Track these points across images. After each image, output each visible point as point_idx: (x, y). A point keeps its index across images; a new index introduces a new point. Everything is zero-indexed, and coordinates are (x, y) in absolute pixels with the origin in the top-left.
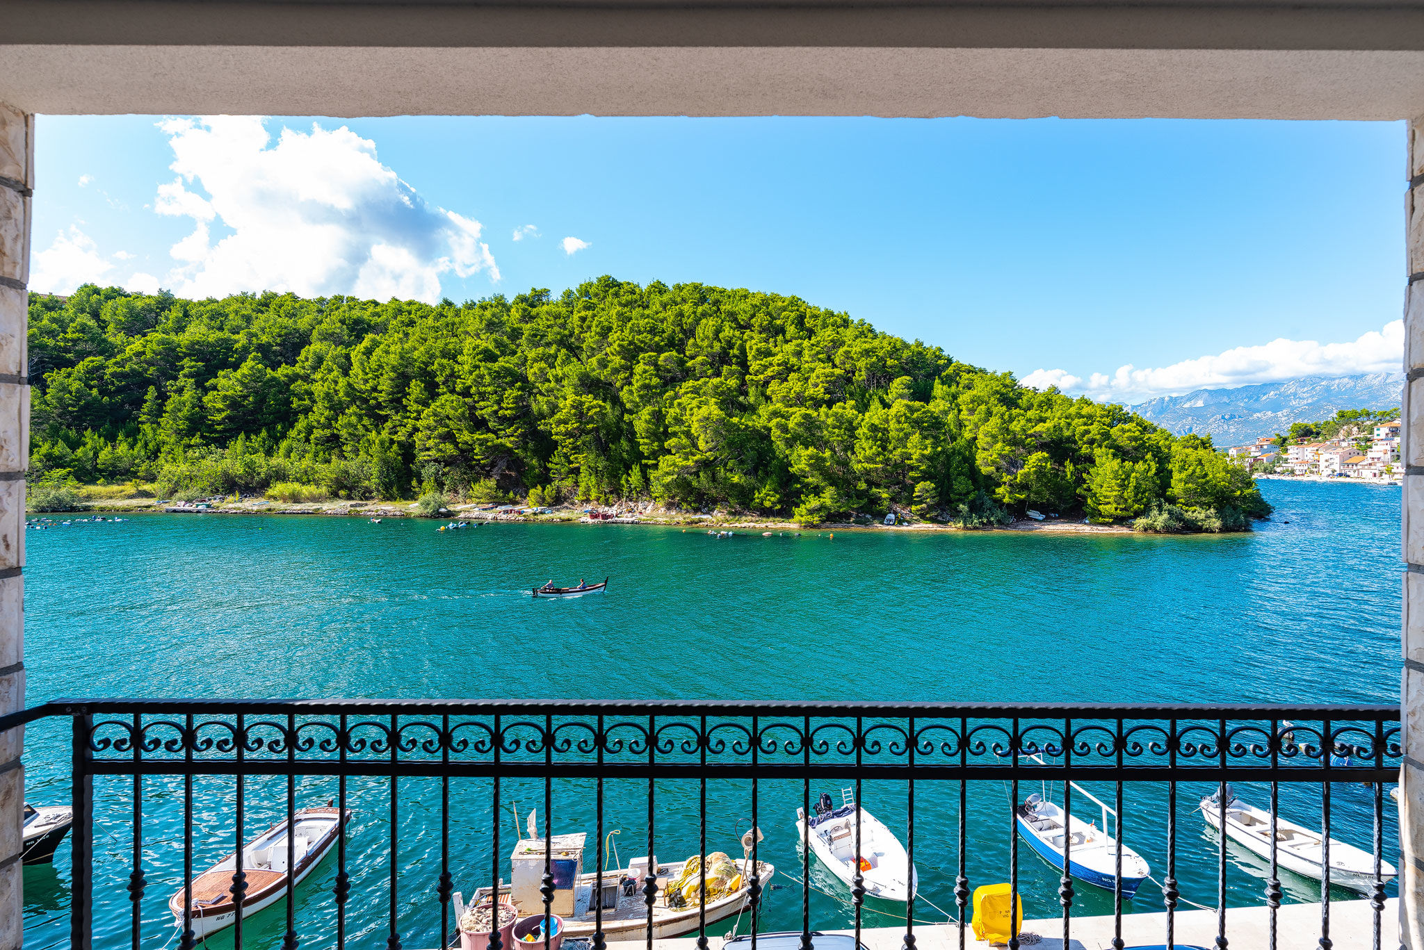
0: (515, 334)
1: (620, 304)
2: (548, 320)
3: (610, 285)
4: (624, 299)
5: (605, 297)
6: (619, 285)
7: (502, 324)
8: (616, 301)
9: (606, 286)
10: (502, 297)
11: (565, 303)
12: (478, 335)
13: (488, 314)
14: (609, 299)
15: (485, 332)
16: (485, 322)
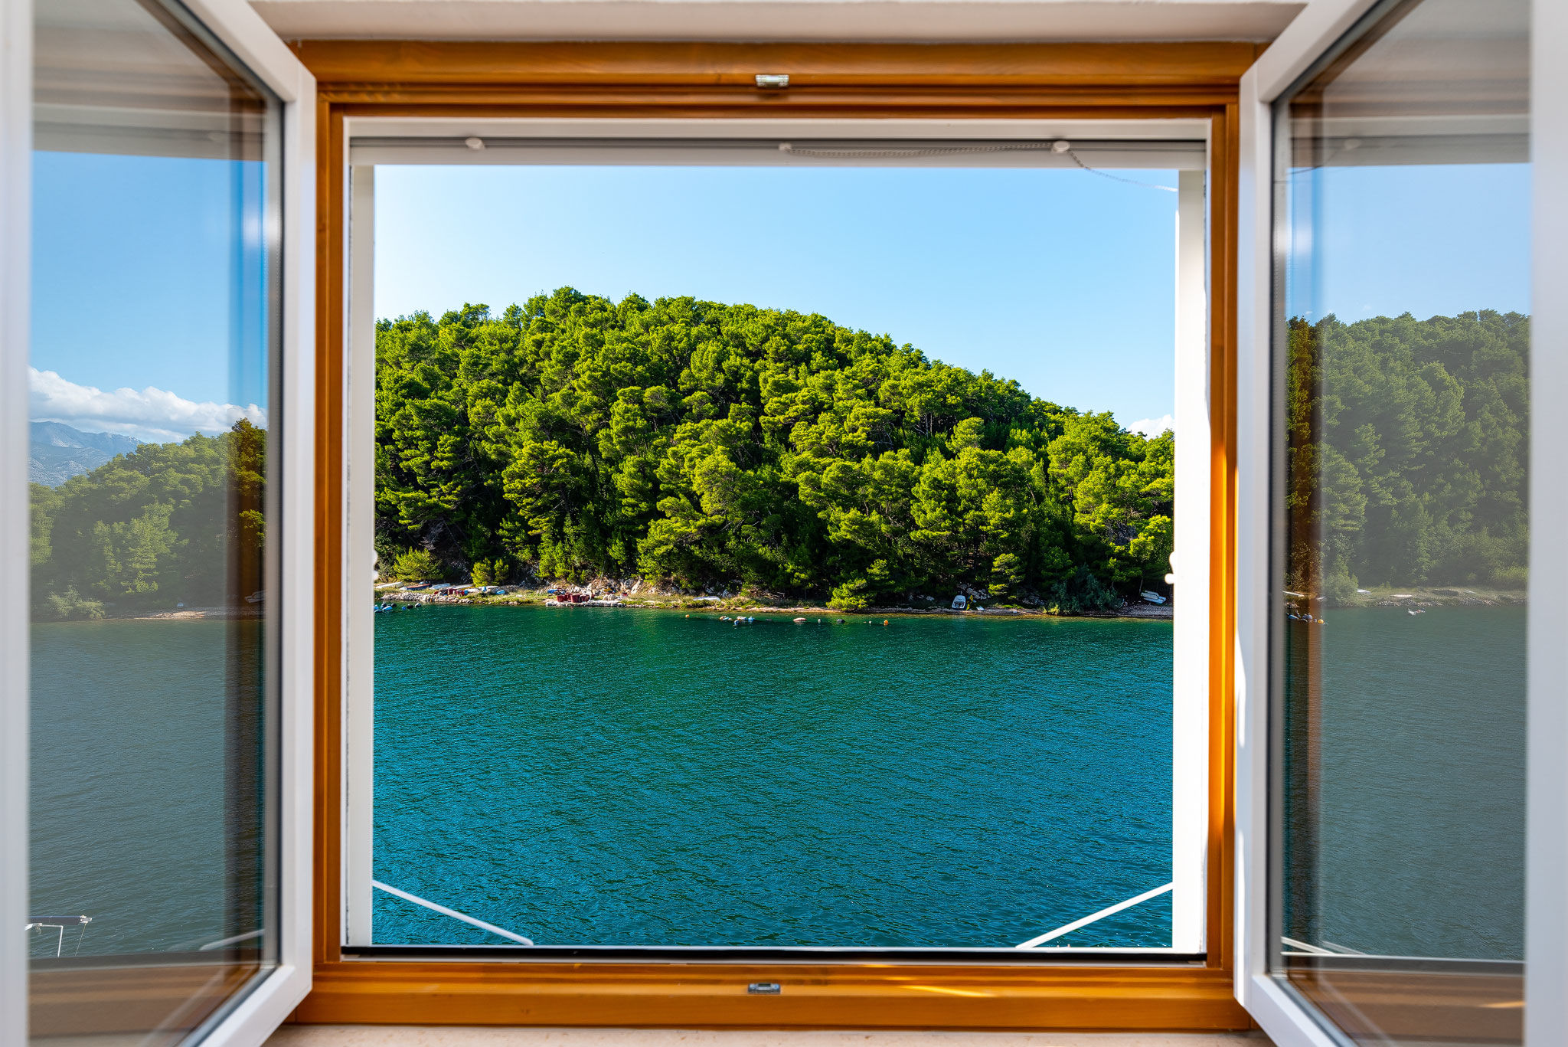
0: (448, 362)
1: (587, 324)
2: (491, 344)
3: (571, 299)
4: (591, 318)
5: (564, 316)
6: (584, 299)
7: (429, 350)
8: (581, 320)
9: (566, 301)
10: (426, 314)
11: (510, 323)
12: (398, 365)
13: (412, 336)
14: (572, 316)
15: (407, 359)
16: (407, 347)
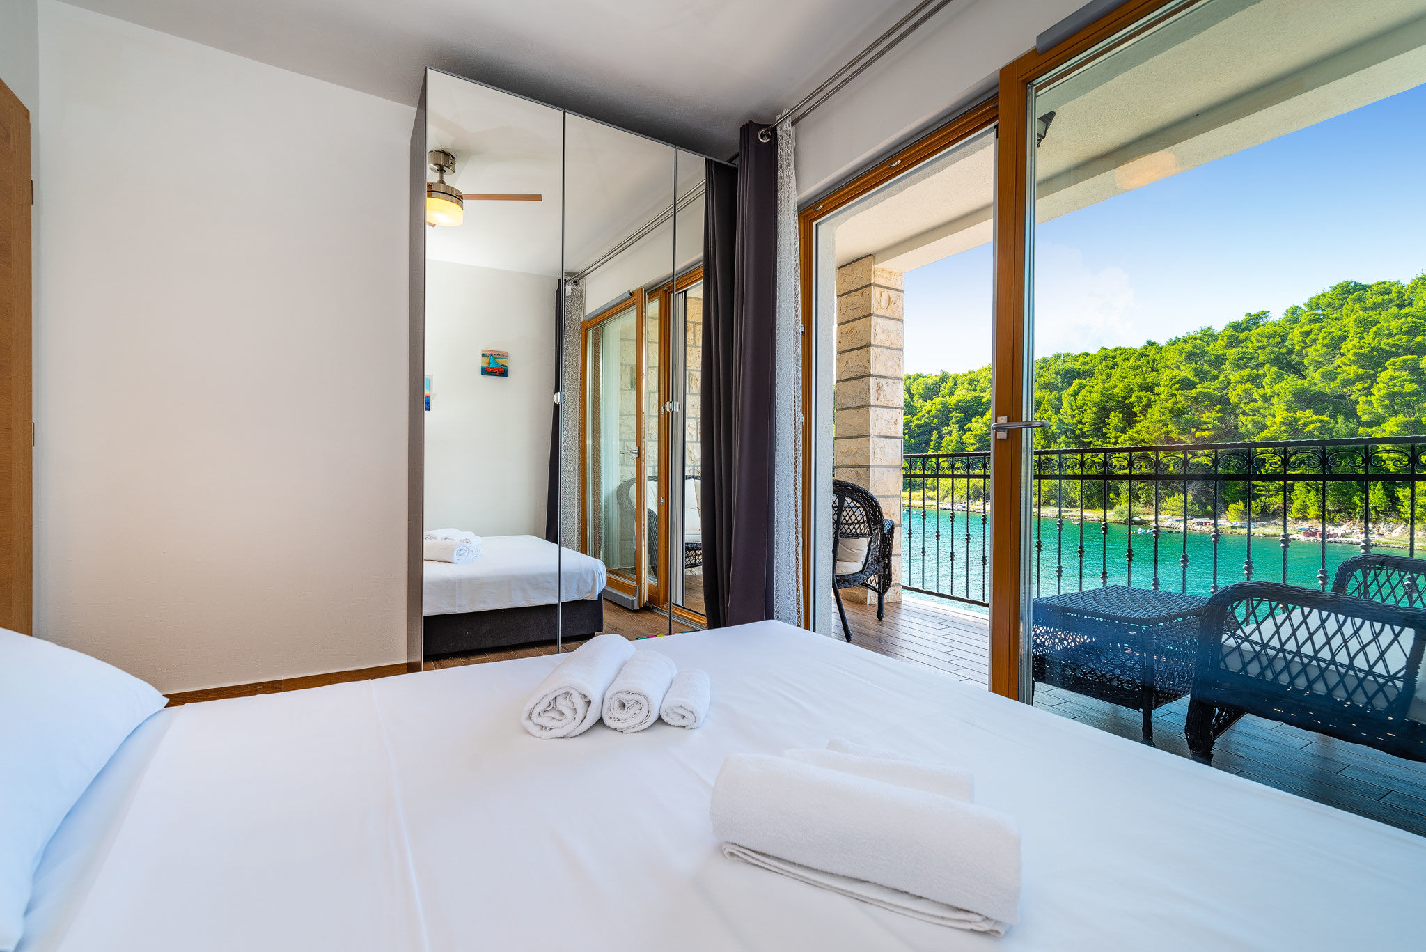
0: (1220, 360)
1: (1365, 309)
2: (1259, 341)
3: (1351, 292)
4: (1369, 303)
5: (1342, 306)
6: (1365, 288)
7: (1204, 353)
8: (1358, 305)
9: (1345, 293)
10: (1210, 328)
11: (1289, 321)
12: (1178, 367)
13: (1188, 347)
14: (1349, 306)
15: (1184, 363)
16: (1184, 355)
